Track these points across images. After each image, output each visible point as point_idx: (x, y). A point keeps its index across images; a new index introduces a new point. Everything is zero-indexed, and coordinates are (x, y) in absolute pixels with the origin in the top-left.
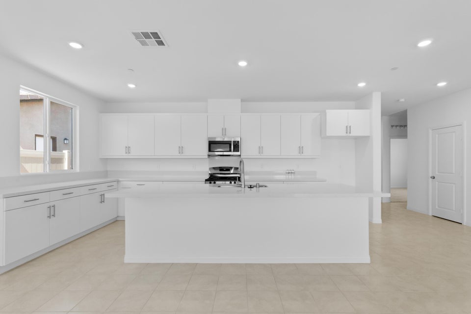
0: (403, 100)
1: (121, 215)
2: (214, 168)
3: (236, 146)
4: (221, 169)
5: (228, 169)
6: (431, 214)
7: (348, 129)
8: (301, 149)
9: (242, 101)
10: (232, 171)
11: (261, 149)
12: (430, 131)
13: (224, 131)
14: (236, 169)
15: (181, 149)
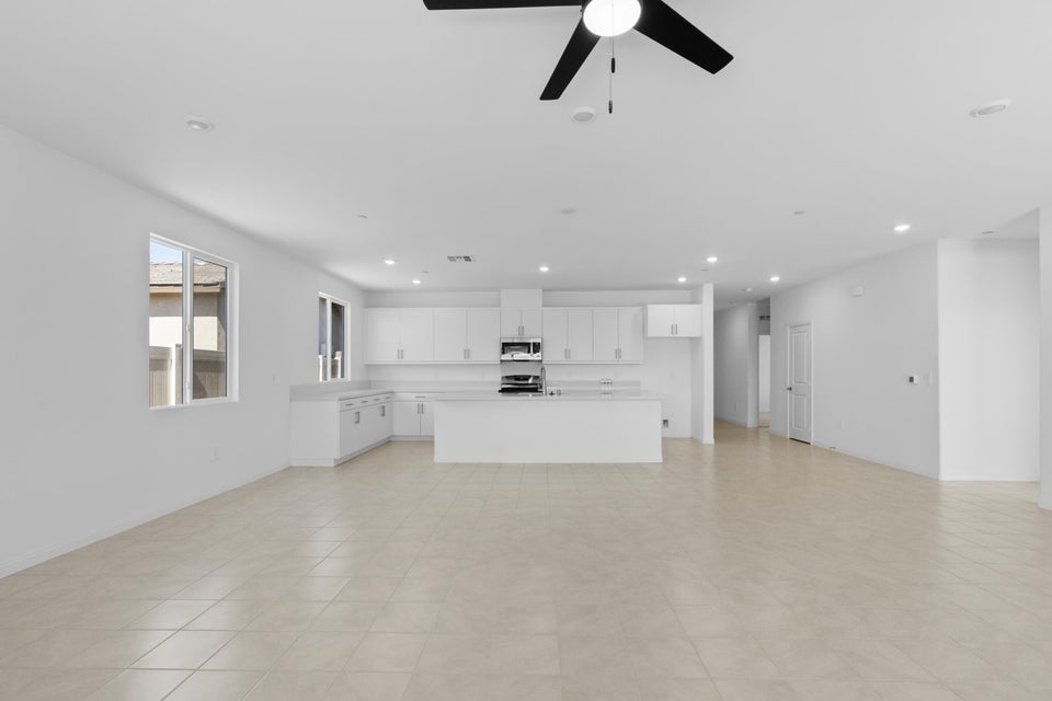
0: (749, 290)
1: (397, 434)
2: (507, 377)
3: (537, 347)
4: (517, 378)
5: (527, 378)
6: (788, 436)
7: (674, 328)
8: (618, 353)
9: (544, 290)
10: (530, 381)
11: (567, 353)
12: (789, 330)
13: (521, 329)
14: (536, 378)
15: (467, 353)
